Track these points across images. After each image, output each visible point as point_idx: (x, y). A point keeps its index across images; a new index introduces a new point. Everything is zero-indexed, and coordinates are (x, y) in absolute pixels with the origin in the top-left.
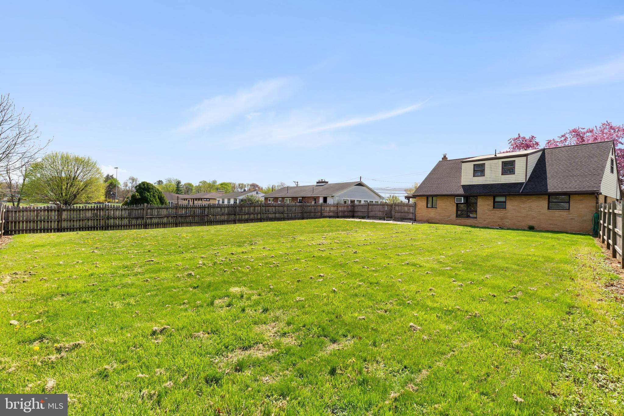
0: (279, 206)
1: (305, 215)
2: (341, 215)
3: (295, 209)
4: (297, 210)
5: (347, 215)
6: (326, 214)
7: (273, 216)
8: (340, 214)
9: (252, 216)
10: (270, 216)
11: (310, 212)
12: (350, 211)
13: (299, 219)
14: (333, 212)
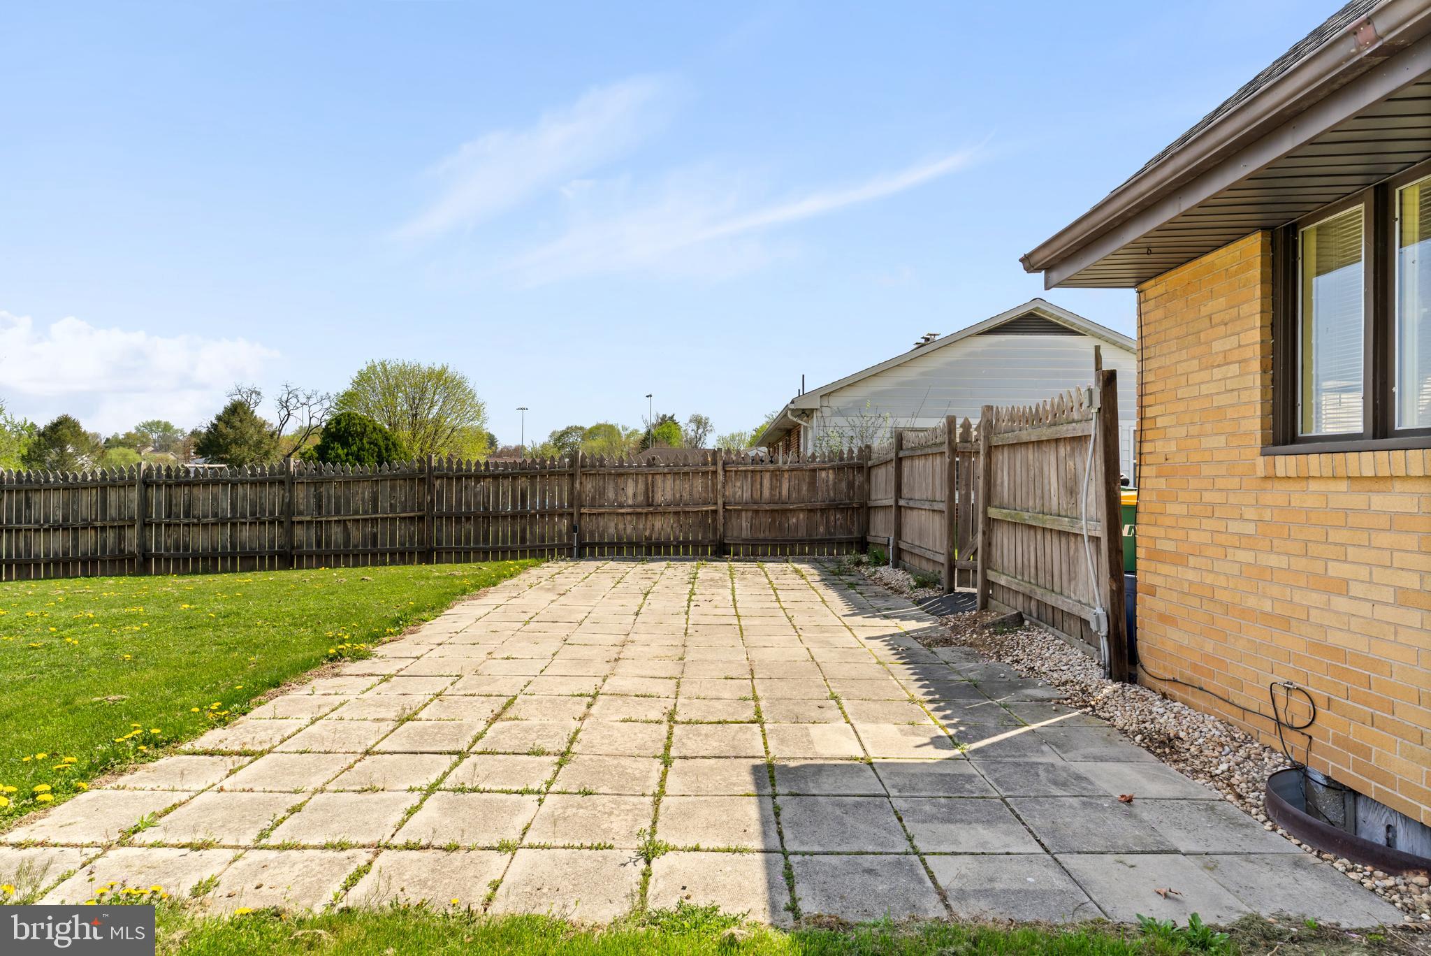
0: (262, 483)
1: (448, 533)
2: (746, 534)
3: (375, 500)
4: (386, 504)
5: (802, 533)
6: (611, 528)
7: (222, 537)
8: (743, 527)
9: (88, 540)
10: (200, 540)
11: (488, 516)
12: (834, 506)
13: (401, 556)
14: (678, 511)
